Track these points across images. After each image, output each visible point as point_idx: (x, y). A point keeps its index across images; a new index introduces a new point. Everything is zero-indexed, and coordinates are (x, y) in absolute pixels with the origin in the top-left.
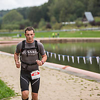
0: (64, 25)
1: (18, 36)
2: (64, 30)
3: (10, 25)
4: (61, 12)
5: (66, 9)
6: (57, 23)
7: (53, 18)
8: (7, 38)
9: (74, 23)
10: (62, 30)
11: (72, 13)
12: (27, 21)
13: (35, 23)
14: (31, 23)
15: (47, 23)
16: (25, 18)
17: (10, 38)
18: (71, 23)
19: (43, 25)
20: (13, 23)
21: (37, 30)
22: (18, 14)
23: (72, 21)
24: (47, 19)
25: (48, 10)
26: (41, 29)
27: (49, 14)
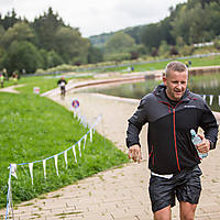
0: (197, 48)
1: (129, 69)
2: (198, 56)
3: (116, 55)
4: (191, 29)
5: (198, 23)
6: (186, 46)
7: (180, 39)
8: (112, 74)
9: (212, 43)
10: (193, 56)
11: (208, 30)
12: (141, 46)
13: (154, 49)
14: (146, 49)
15: (171, 47)
16: (137, 42)
17: (118, 73)
18: (207, 44)
19: (166, 50)
20: (121, 51)
21: (157, 58)
22: (127, 36)
23: (209, 41)
24: (171, 41)
25: (171, 28)
26: (162, 57)
27: (172, 33)
